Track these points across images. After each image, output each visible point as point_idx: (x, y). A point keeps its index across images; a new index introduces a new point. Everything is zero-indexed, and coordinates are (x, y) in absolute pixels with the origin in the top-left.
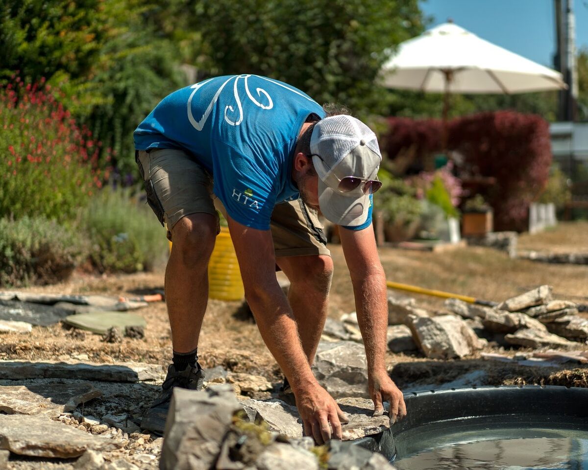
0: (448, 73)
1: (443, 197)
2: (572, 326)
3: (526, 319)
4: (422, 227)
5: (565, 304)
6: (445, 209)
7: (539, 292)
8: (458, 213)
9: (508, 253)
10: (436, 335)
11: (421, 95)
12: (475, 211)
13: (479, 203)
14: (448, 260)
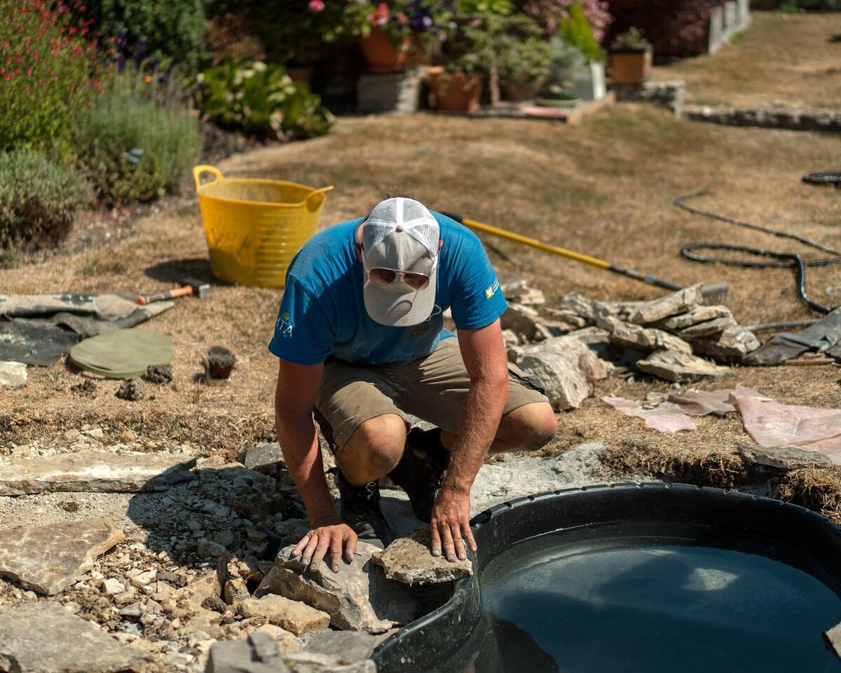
1: (583, 33)
4: (553, 80)
6: (586, 51)
7: (683, 296)
9: (672, 110)
12: (628, 51)
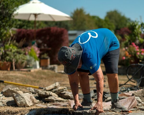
0: (36, 15)
1: (34, 54)
2: (66, 95)
3: (51, 93)
4: (27, 64)
5: (64, 88)
6: (35, 58)
7: (56, 84)
8: (39, 59)
9: (55, 71)
10: (21, 99)
11: (29, 22)
12: (44, 59)
13: (45, 56)
14: (35, 74)
